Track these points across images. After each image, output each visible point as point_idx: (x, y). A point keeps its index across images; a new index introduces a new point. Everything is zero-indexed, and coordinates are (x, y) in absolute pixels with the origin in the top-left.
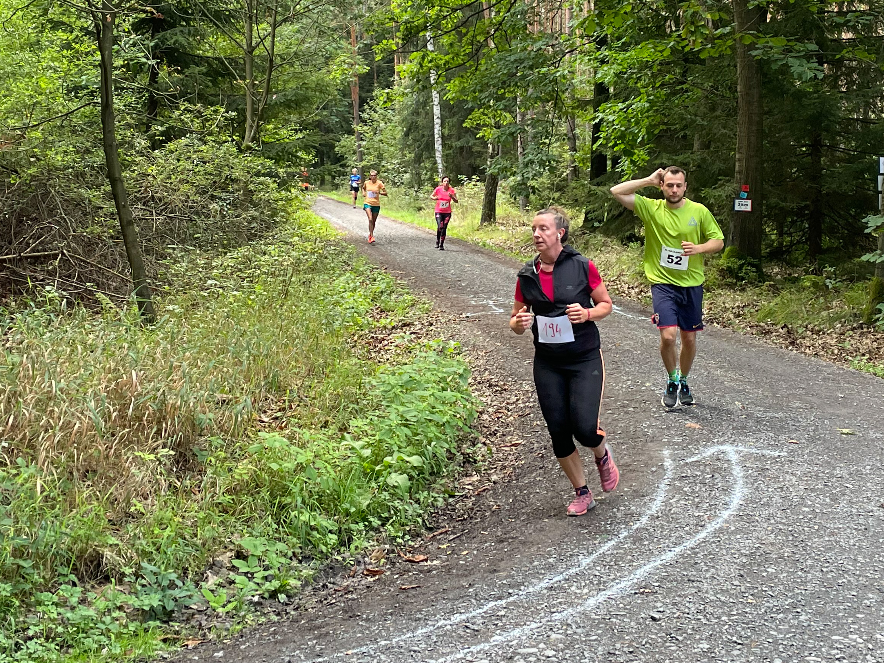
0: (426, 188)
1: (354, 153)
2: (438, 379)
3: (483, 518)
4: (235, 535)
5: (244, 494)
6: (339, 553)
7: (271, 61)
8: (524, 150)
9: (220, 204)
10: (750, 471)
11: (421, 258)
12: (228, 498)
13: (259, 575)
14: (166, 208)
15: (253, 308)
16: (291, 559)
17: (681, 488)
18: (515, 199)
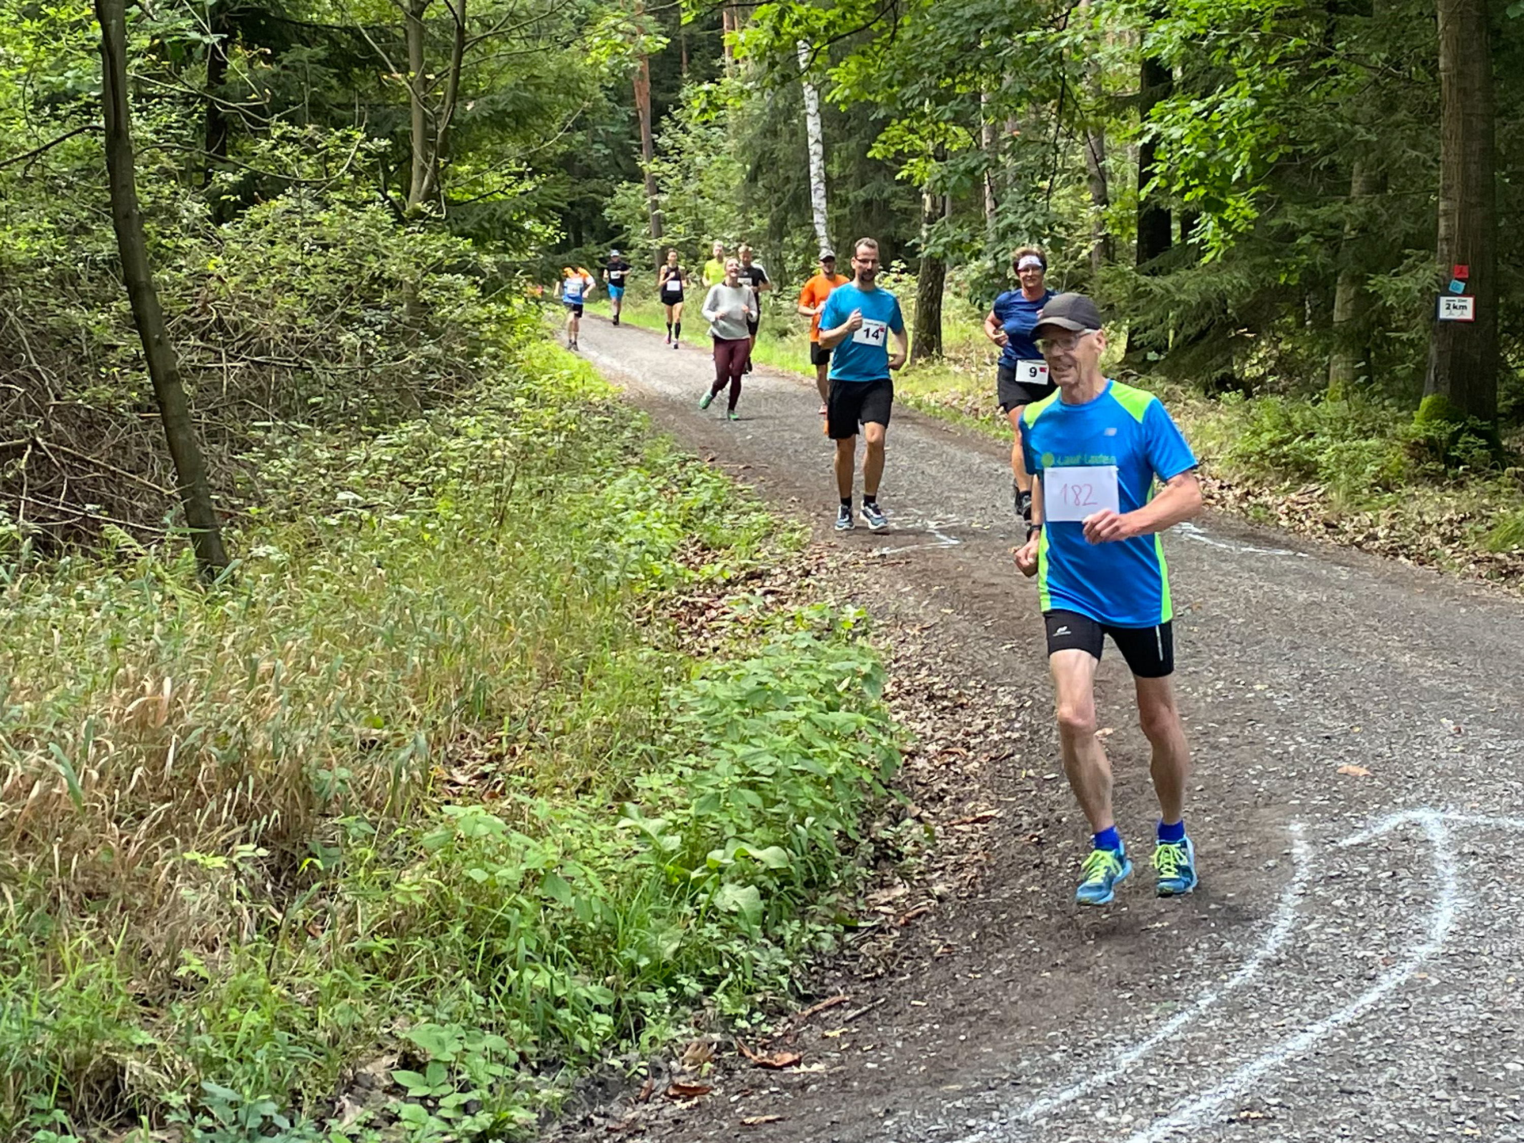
0: (796, 288)
1: (645, 219)
2: (818, 687)
3: (917, 972)
4: (400, 1020)
5: (416, 935)
6: (617, 1052)
7: (461, 30)
8: (997, 205)
9: (362, 332)
10: (1472, 863)
11: (787, 435)
12: (382, 943)
13: (452, 1101)
14: (248, 344)
15: (433, 548)
16: (517, 1067)
17: (1327, 901)
18: (981, 307)
